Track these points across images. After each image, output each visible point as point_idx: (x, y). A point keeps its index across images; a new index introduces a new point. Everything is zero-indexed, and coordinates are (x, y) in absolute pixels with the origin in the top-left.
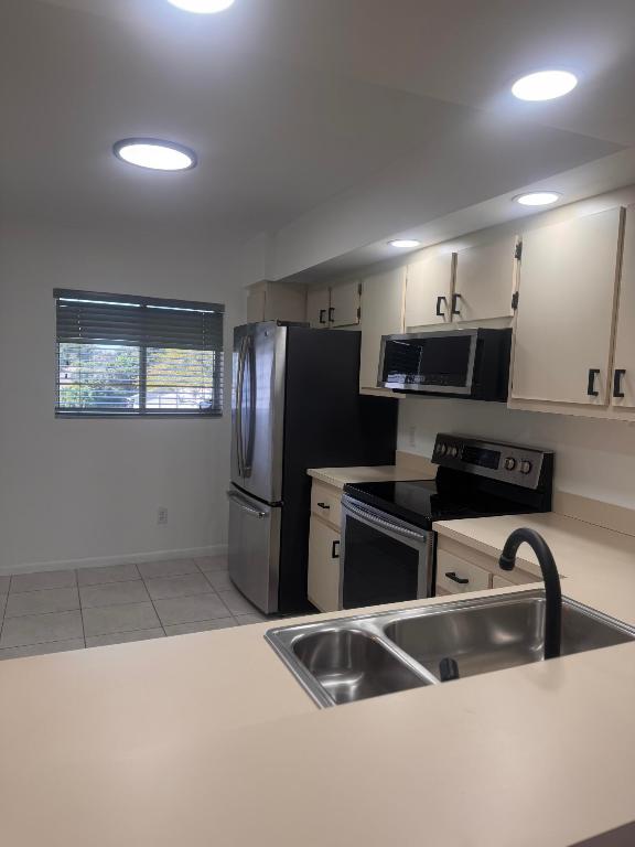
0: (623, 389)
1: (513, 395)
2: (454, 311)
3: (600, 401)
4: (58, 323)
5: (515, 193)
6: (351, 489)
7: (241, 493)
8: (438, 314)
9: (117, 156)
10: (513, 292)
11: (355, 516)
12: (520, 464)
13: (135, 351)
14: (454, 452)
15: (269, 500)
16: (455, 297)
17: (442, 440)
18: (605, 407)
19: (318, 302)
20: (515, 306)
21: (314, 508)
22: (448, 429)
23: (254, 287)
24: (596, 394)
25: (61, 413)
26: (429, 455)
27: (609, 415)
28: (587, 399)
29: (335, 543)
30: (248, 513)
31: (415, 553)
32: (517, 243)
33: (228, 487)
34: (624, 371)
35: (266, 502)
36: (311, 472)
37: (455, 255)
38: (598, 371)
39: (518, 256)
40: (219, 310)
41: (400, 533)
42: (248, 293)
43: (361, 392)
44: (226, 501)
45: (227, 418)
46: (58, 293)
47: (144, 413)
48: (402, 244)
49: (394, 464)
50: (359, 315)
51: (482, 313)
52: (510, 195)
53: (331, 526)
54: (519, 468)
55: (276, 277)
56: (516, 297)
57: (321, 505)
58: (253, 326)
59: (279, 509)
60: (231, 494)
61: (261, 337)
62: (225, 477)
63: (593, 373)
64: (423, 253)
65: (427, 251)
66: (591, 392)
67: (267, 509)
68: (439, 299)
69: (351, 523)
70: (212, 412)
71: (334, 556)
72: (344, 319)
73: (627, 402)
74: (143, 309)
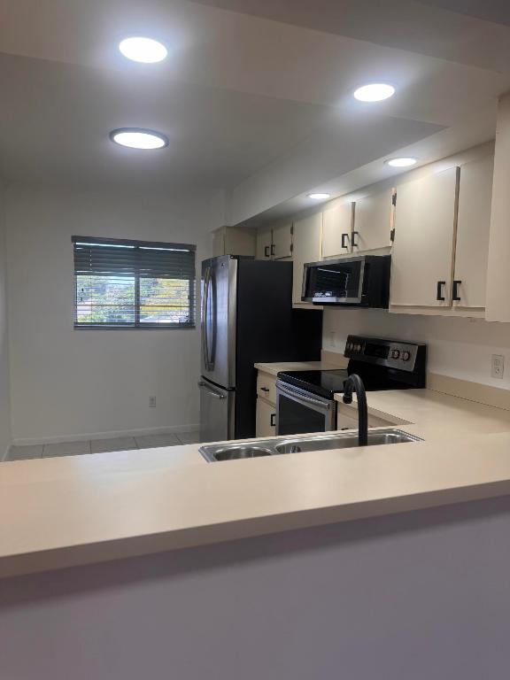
0: (460, 294)
1: (392, 303)
2: (353, 244)
3: (446, 304)
4: (75, 261)
5: (386, 158)
6: (284, 376)
7: (207, 383)
8: (343, 246)
9: (113, 141)
10: (392, 229)
11: (285, 395)
12: (401, 354)
13: (131, 280)
14: (359, 347)
15: (226, 386)
16: (353, 233)
17: (351, 340)
18: (449, 308)
19: (264, 240)
20: (392, 239)
21: (259, 392)
22: (356, 332)
23: (217, 231)
24: (443, 299)
25: (79, 327)
26: (342, 352)
27: (453, 313)
28: (438, 303)
29: (272, 415)
30: (214, 397)
31: (323, 417)
32: (393, 194)
33: (200, 380)
34: (460, 282)
35: (224, 388)
36: (257, 365)
37: (354, 204)
38: (444, 283)
39: (394, 203)
40: (192, 248)
41: (312, 403)
42: (213, 236)
43: (294, 307)
44: (198, 390)
45: (198, 329)
46: (75, 239)
47: (138, 326)
48: (317, 196)
49: (320, 360)
50: (292, 249)
51: (373, 245)
52: (383, 159)
53: (270, 403)
54: (401, 357)
55: (234, 223)
56: (393, 233)
57: (264, 389)
58: (215, 259)
59: (234, 393)
60: (201, 384)
61: (220, 267)
62: (197, 372)
63: (440, 284)
64: (333, 203)
65: (336, 201)
66: (440, 298)
67: (226, 393)
68: (343, 235)
69: (282, 399)
70: (188, 325)
71: (272, 425)
72: (281, 253)
73: (462, 304)
74: (137, 249)
